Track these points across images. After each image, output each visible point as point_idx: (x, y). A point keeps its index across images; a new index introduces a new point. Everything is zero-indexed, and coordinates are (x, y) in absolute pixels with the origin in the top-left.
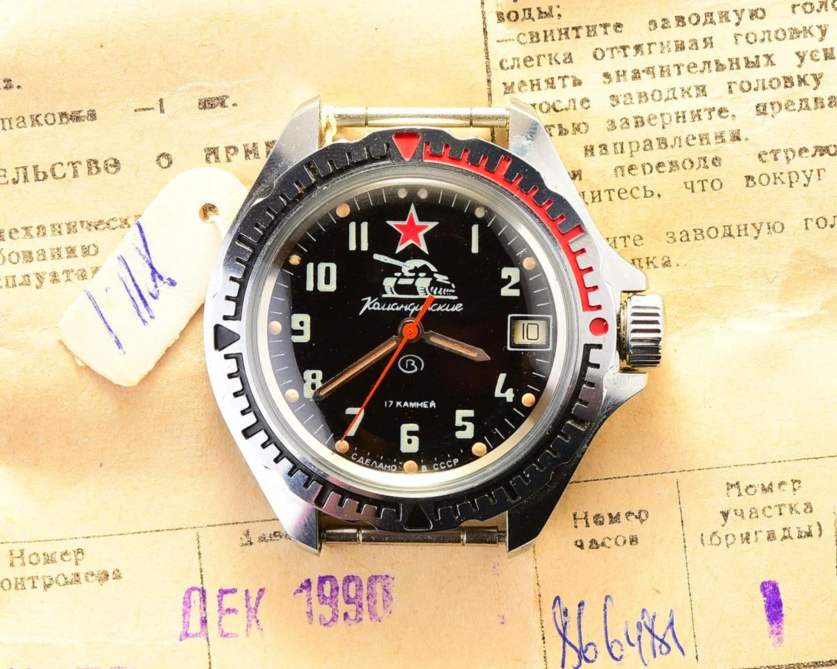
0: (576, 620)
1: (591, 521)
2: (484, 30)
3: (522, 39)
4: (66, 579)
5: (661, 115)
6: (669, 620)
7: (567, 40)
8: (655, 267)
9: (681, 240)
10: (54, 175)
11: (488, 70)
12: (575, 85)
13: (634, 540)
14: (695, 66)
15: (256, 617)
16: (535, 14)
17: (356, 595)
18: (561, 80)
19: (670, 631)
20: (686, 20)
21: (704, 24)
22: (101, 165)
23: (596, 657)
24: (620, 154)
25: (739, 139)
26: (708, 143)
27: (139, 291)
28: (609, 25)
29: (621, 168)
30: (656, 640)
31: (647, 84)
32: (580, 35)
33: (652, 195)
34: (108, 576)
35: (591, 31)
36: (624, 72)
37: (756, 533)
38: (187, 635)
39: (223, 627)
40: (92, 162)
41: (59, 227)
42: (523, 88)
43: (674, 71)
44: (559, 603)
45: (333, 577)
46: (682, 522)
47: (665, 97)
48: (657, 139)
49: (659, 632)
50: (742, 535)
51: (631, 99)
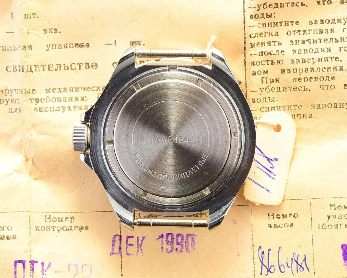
0: (267, 256)
1: (275, 217)
2: (244, 22)
3: (259, 26)
4: (66, 228)
5: (313, 58)
6: (304, 257)
7: (277, 27)
8: (306, 118)
9: (317, 108)
10: (71, 68)
11: (245, 38)
12: (279, 45)
13: (292, 225)
14: (327, 40)
15: (141, 248)
16: (265, 16)
17: (181, 241)
18: (273, 42)
19: (304, 262)
20: (324, 21)
21: (331, 23)
22: (90, 65)
23: (274, 271)
24: (295, 73)
25: (342, 70)
26: (330, 71)
28: (294, 22)
29: (296, 79)
30: (298, 266)
31: (307, 46)
32: (282, 25)
33: (307, 90)
34: (83, 228)
35: (286, 24)
36: (299, 41)
37: (341, 225)
38: (113, 253)
39: (127, 251)
40: (87, 64)
41: (72, 89)
42: (258, 45)
43: (318, 41)
44: (261, 249)
45: (172, 234)
46: (311, 219)
47: (314, 51)
48: (310, 68)
49: (300, 262)
50: (335, 225)
51: (301, 52)
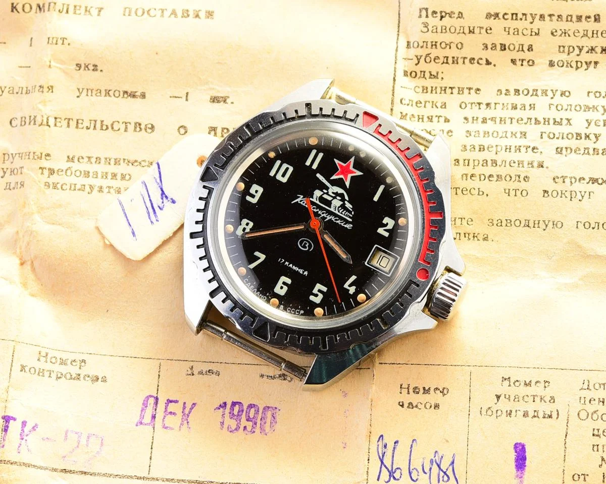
0: (391, 452)
1: (411, 391)
2: (394, 78)
3: (417, 89)
4: (71, 376)
5: (496, 146)
6: (451, 460)
7: (445, 94)
8: (478, 240)
9: (497, 225)
10: (112, 128)
11: (392, 103)
12: (445, 121)
13: (437, 406)
14: (522, 120)
15: (187, 420)
16: (427, 75)
17: (254, 416)
18: (437, 117)
19: (451, 467)
20: (521, 92)
21: (531, 96)
22: (143, 127)
23: (401, 477)
24: (467, 166)
25: (542, 167)
26: (523, 167)
27: (152, 204)
28: (472, 89)
29: (466, 175)
30: (441, 472)
31: (490, 126)
32: (454, 93)
33: (483, 194)
34: (98, 379)
35: (461, 91)
36: (477, 118)
37: (516, 411)
38: (141, 423)
39: (165, 422)
40: (138, 124)
41: (110, 160)
42: (413, 119)
43: (508, 121)
44: (382, 439)
45: (241, 403)
46: (470, 398)
47: (500, 136)
48: (491, 160)
49: (444, 467)
50: (507, 411)
51: (479, 134)
